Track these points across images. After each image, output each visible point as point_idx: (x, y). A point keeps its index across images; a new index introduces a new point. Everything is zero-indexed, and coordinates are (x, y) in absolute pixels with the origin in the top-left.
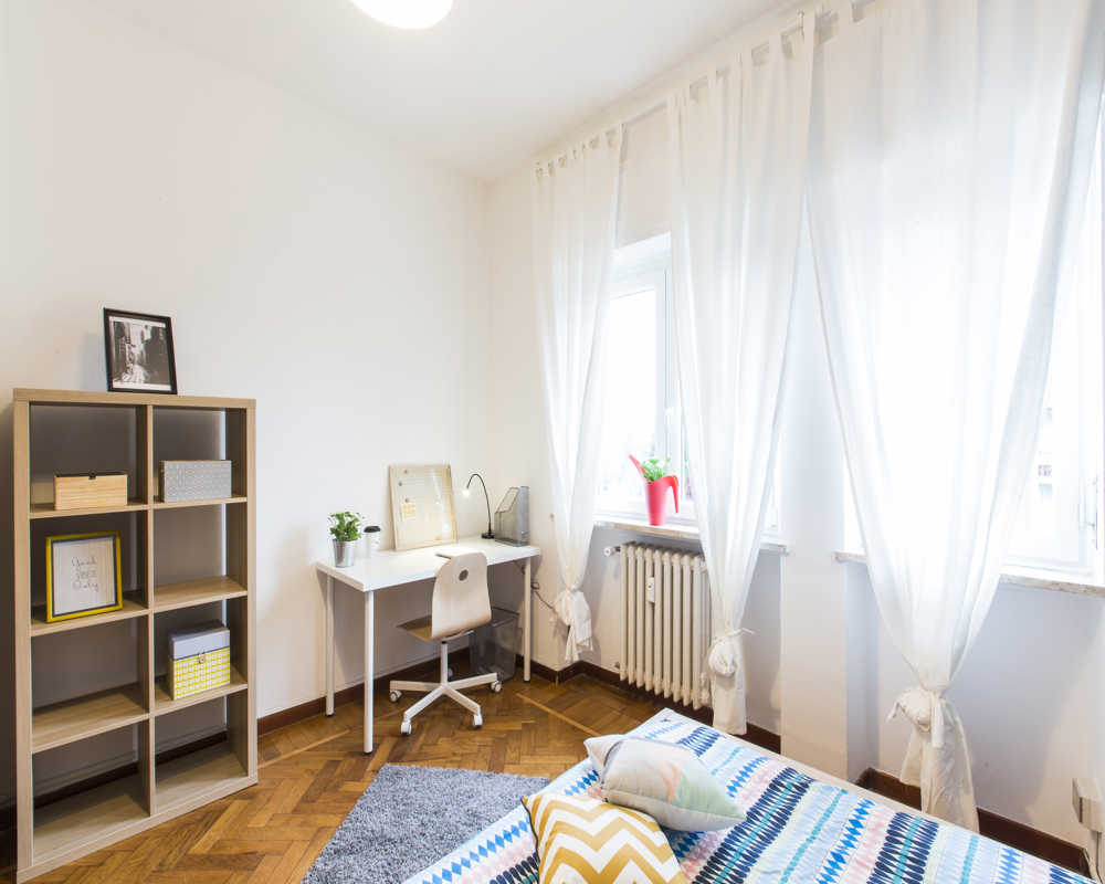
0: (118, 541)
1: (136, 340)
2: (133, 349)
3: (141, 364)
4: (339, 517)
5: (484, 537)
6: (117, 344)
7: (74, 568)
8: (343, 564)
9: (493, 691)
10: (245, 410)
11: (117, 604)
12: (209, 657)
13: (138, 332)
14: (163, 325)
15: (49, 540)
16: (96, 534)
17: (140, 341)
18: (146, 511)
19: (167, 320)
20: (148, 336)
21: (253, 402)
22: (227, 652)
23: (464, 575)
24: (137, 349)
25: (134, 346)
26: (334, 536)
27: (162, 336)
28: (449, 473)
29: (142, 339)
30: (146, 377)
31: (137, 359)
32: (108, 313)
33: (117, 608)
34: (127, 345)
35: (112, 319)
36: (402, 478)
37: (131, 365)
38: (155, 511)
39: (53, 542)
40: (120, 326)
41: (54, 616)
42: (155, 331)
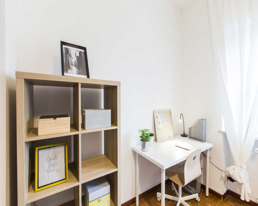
0: (67, 147)
1: (73, 56)
2: (72, 60)
3: (75, 66)
4: (143, 132)
5: (182, 136)
6: (66, 57)
7: (48, 162)
8: (145, 150)
9: (197, 201)
10: (116, 87)
11: (66, 179)
12: (102, 198)
13: (74, 52)
14: (83, 51)
15: (37, 149)
16: (57, 145)
17: (75, 57)
18: (78, 135)
19: (84, 49)
20: (78, 55)
21: (119, 83)
22: (109, 195)
23: (195, 158)
24: (73, 60)
25: (73, 58)
26: (141, 139)
27: (83, 55)
28: (171, 113)
29: (76, 56)
30: (77, 72)
31: (74, 63)
32: (63, 43)
33: (66, 180)
34: (70, 57)
35: (64, 46)
36: (158, 115)
37: (71, 66)
38: (82, 134)
39: (38, 150)
40: (67, 50)
41: (38, 188)
42: (80, 52)
